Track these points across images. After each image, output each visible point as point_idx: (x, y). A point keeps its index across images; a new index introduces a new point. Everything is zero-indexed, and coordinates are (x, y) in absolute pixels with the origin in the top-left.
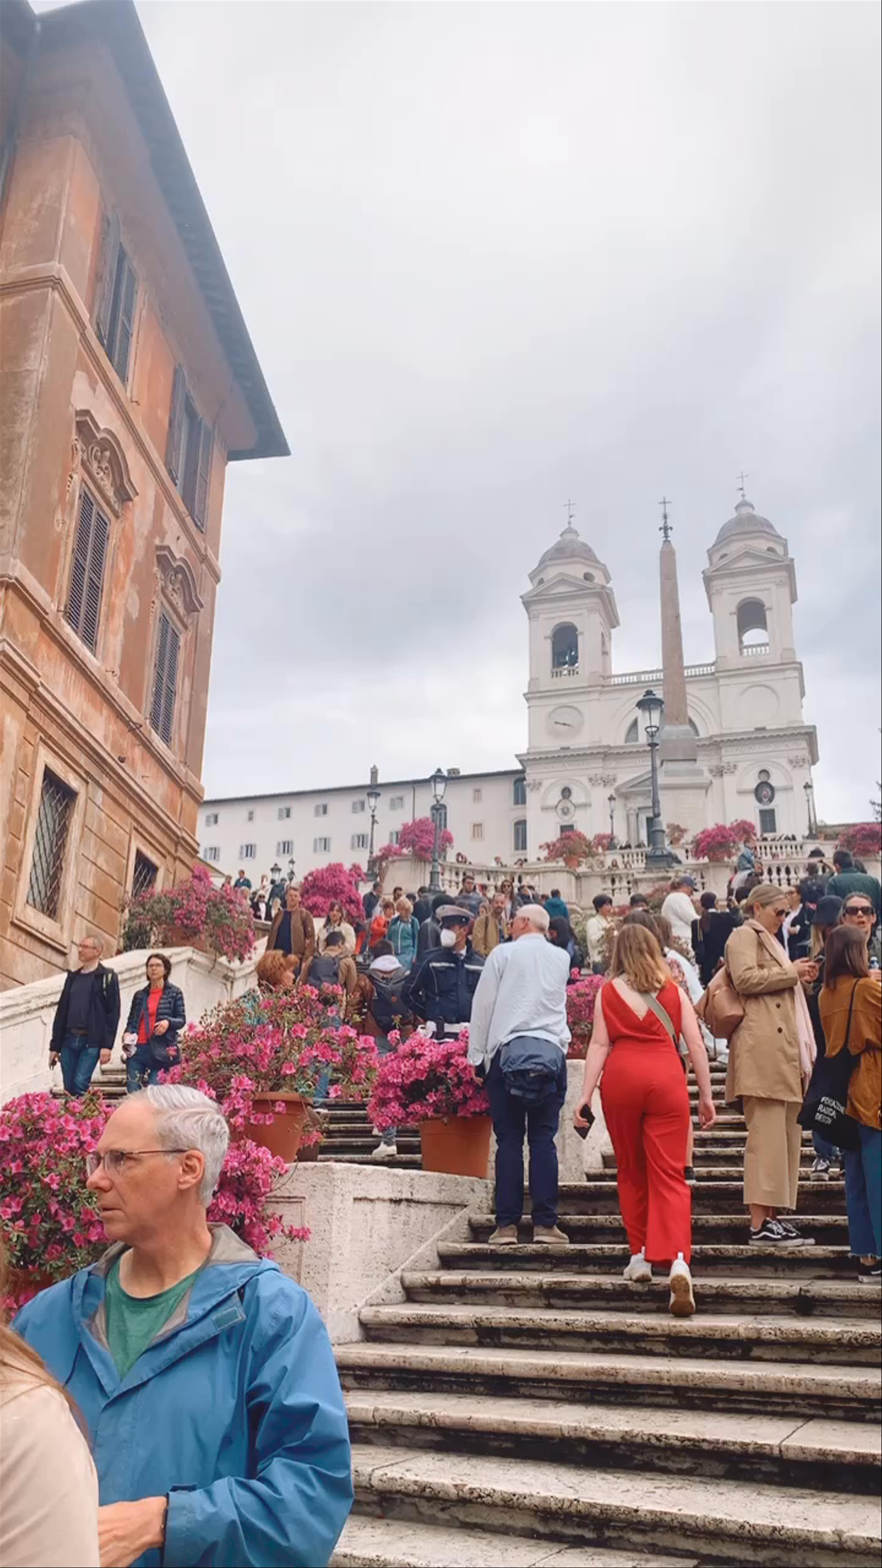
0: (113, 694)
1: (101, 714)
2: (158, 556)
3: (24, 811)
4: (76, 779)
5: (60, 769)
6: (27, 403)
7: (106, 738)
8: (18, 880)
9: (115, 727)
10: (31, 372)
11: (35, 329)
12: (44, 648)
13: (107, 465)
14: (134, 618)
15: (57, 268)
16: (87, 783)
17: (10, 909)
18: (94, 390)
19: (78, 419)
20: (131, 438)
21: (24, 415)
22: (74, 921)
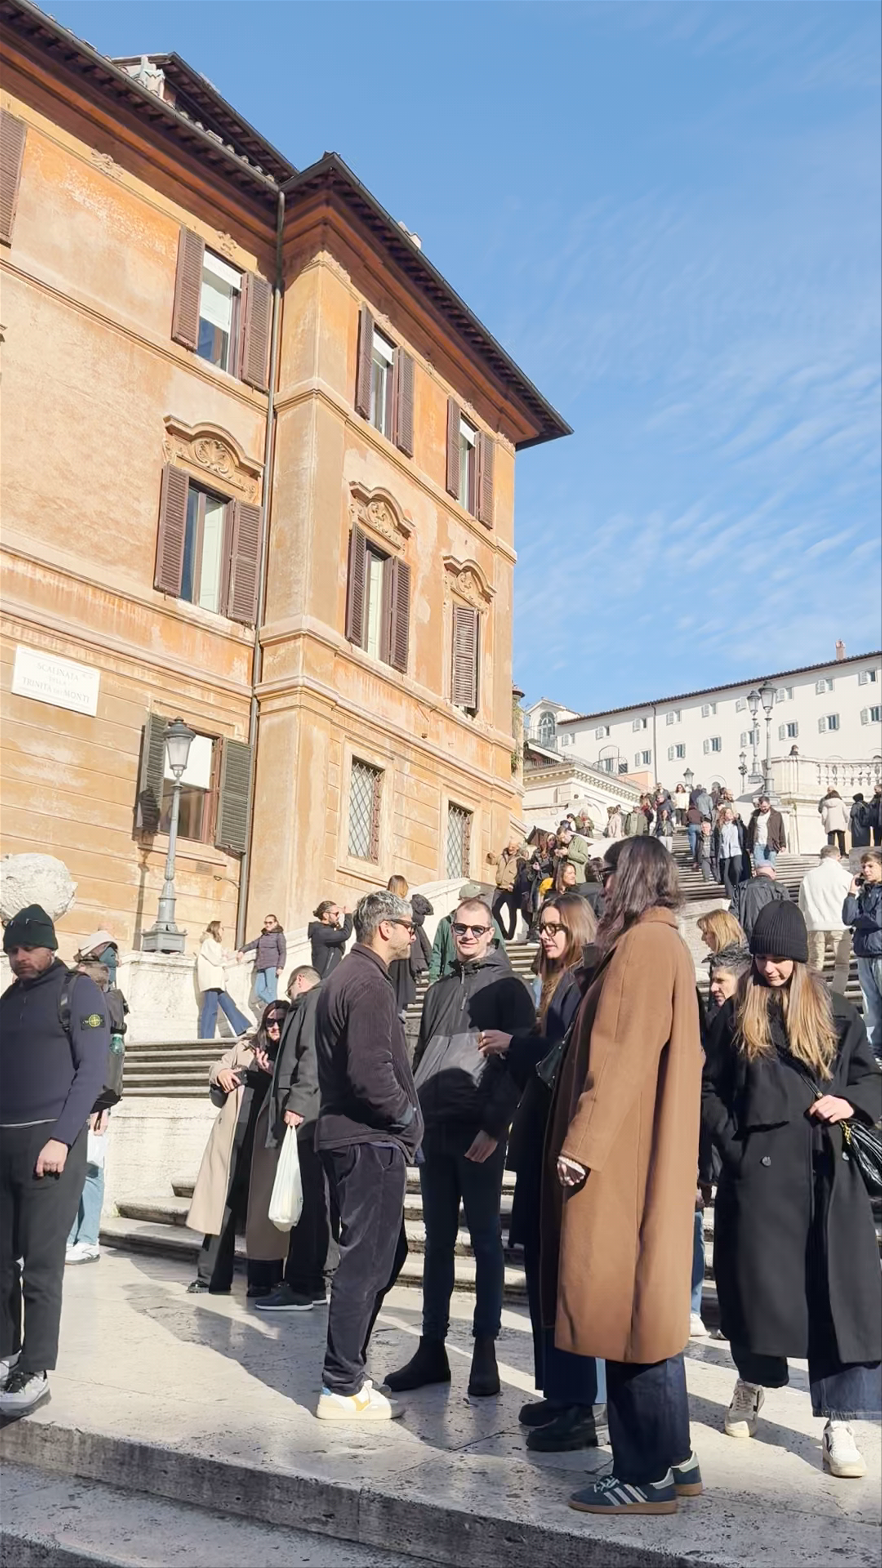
0: (409, 688)
1: (401, 704)
2: (445, 565)
3: (339, 791)
4: (382, 759)
5: (364, 755)
6: (305, 494)
7: (408, 722)
8: (339, 840)
9: (415, 712)
10: (306, 469)
11: (306, 435)
12: (341, 671)
13: (384, 512)
14: (426, 622)
15: (317, 381)
16: (392, 759)
17: (335, 861)
18: (365, 458)
19: (352, 488)
20: (406, 479)
21: (304, 504)
22: (393, 863)
